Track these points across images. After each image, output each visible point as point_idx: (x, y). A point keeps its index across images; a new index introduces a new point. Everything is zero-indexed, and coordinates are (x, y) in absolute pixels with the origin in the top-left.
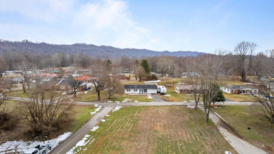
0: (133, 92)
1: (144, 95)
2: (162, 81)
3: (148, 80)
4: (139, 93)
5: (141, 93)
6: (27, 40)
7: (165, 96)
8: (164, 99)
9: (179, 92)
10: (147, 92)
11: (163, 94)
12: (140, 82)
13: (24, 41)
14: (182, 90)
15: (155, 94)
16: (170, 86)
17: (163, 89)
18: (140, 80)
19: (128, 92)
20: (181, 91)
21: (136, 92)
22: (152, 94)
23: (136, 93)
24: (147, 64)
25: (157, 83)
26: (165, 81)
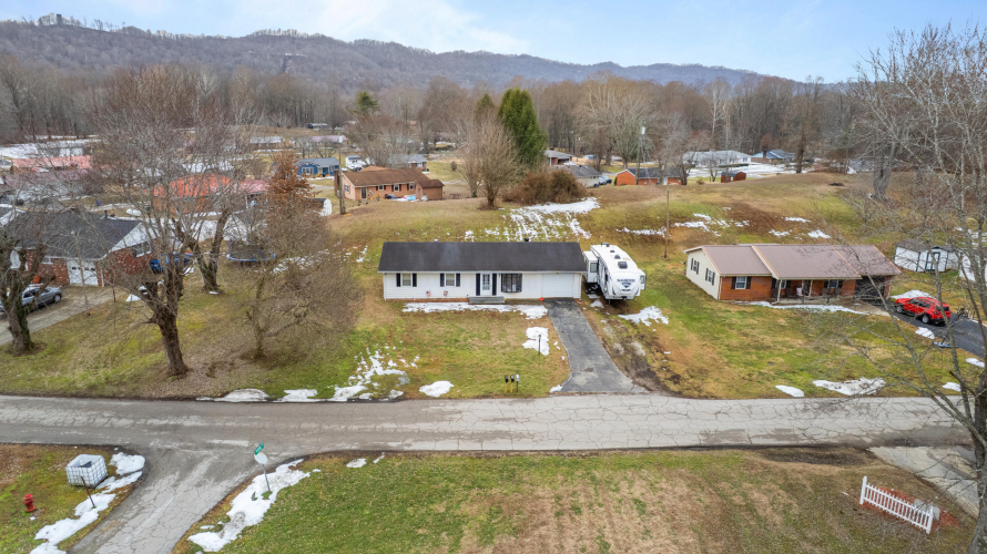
0: (438, 292)
1: (502, 309)
2: (604, 203)
3: (530, 201)
4: (473, 294)
5: (487, 293)
6: (59, 16)
7: (635, 318)
8: (632, 351)
9: (714, 290)
10: (519, 289)
11: (619, 305)
12: (487, 214)
13: (48, 18)
14: (734, 279)
15: (568, 302)
16: (653, 240)
17: (624, 274)
18: (491, 201)
19: (406, 292)
20: (730, 281)
21: (453, 292)
22: (552, 303)
23: (450, 296)
24: (529, 114)
25: (579, 217)
26: (621, 209)
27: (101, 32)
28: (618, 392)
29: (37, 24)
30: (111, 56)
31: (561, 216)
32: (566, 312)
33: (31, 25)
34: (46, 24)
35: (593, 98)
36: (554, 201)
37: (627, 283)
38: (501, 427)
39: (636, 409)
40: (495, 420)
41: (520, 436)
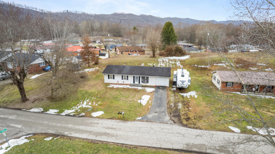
2: (191, 57)
4: (132, 83)
6: (67, 10)
7: (185, 95)
10: (148, 82)
12: (151, 60)
14: (227, 83)
15: (164, 88)
16: (205, 69)
18: (154, 55)
19: (111, 81)
20: (225, 84)
21: (126, 82)
22: (158, 87)
24: (172, 29)
26: (196, 59)
27: (76, 14)
28: (162, 122)
29: (62, 12)
30: (78, 19)
31: (175, 60)
32: (161, 91)
33: (61, 13)
34: (64, 12)
35: (202, 28)
36: (175, 56)
37: (183, 82)
38: (108, 131)
39: (164, 130)
40: (108, 128)
41: (113, 136)
